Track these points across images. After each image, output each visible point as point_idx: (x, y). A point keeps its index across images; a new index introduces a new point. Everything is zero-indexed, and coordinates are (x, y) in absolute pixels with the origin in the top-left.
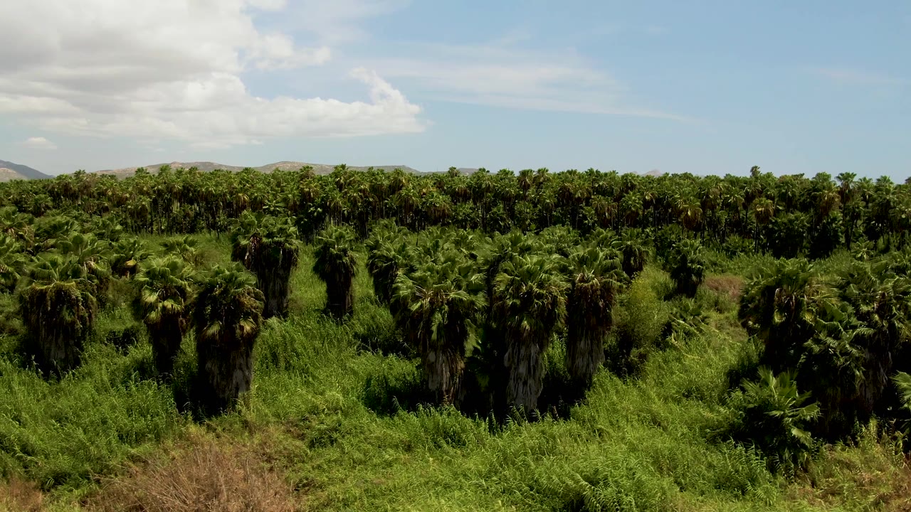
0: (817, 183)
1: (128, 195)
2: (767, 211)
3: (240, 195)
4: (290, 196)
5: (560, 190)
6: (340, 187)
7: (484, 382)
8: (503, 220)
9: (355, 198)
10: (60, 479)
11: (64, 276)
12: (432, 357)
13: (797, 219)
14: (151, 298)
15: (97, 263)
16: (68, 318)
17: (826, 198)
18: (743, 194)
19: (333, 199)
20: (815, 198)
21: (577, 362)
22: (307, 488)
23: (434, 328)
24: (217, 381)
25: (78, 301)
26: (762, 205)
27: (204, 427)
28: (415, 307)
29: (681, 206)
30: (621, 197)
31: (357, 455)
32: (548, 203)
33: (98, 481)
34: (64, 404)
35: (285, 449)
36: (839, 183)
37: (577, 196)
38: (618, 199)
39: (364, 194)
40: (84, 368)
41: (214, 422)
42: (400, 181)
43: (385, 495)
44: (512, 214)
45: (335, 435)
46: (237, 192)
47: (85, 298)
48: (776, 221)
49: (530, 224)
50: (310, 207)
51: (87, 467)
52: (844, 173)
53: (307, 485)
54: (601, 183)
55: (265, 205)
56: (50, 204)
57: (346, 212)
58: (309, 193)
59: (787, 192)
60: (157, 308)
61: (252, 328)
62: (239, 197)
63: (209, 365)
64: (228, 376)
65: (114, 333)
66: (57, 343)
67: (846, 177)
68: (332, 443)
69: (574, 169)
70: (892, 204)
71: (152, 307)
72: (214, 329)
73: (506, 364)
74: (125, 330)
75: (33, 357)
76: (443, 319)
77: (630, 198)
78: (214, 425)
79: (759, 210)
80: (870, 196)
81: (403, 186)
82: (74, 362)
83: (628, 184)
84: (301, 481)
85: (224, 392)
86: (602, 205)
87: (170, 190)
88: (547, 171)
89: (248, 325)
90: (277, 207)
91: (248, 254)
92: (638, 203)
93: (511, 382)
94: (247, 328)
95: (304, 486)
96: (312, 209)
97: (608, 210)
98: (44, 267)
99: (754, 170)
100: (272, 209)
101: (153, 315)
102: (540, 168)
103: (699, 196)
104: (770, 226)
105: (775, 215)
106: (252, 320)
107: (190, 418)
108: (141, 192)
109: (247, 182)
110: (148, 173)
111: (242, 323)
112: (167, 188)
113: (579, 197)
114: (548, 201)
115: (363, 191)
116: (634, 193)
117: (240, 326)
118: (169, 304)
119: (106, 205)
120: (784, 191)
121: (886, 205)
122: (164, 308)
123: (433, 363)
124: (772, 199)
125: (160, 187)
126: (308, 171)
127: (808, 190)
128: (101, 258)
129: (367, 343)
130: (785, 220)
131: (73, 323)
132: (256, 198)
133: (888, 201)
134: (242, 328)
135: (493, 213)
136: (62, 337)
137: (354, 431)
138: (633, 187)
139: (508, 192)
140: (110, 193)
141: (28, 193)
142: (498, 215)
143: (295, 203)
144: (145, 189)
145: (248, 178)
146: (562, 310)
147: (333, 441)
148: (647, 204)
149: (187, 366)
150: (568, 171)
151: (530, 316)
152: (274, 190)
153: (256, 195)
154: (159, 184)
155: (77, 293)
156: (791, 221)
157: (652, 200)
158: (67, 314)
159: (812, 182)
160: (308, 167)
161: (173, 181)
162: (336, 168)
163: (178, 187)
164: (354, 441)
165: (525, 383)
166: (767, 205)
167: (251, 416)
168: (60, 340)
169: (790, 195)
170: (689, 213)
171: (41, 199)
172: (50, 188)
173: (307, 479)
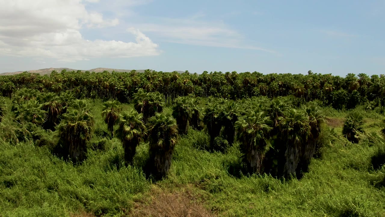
0: (349, 78)
1: (51, 82)
2: (330, 89)
3: (105, 82)
4: (128, 83)
5: (244, 80)
6: (148, 79)
7: (276, 163)
8: (216, 93)
9: (156, 84)
10: (105, 211)
11: (80, 119)
12: (253, 152)
13: (342, 92)
14: (127, 129)
15: (89, 113)
16: (83, 138)
17: (354, 84)
18: (320, 82)
19: (146, 84)
20: (349, 83)
21: (305, 154)
22: (216, 211)
23: (255, 140)
24: (159, 165)
25: (87, 130)
26: (328, 87)
27: (157, 186)
28: (250, 132)
29: (295, 87)
30: (270, 83)
31: (234, 196)
32: (240, 86)
33: (124, 211)
34: (90, 177)
35: (199, 194)
36: (359, 78)
37: (252, 83)
38: (268, 84)
39: (160, 82)
40: (89, 160)
41: (159, 183)
42: (176, 76)
43: (255, 213)
44: (219, 90)
45: (221, 187)
46: (104, 81)
47: (89, 128)
48: (333, 93)
49: (227, 95)
50: (136, 88)
51: (118, 205)
52: (361, 73)
53: (217, 209)
54: (260, 78)
55: (115, 87)
56: (14, 86)
57: (151, 90)
58: (136, 82)
59: (337, 81)
60: (131, 133)
61: (176, 142)
62: (105, 84)
63: (156, 158)
64: (164, 163)
65: (95, 144)
66: (76, 149)
67: (361, 75)
68: (220, 191)
69: (248, 72)
70: (380, 86)
71: (129, 133)
72: (160, 142)
73: (286, 155)
74: (99, 143)
75: (69, 156)
76: (262, 137)
77: (274, 84)
78: (160, 184)
79: (327, 89)
80: (369, 83)
81: (177, 78)
82: (83, 157)
83: (272, 78)
84: (213, 208)
85: (161, 170)
86: (263, 87)
87: (70, 80)
88: (236, 72)
89: (174, 140)
90: (121, 87)
91: (142, 109)
92: (277, 86)
93: (287, 163)
94: (174, 141)
95: (215, 210)
96: (137, 88)
97: (265, 89)
98: (73, 115)
99: (309, 72)
100: (119, 88)
101: (129, 136)
102: (233, 71)
103: (303, 83)
104: (331, 95)
105: (333, 91)
106: (175, 138)
107: (151, 181)
108: (57, 81)
109: (106, 77)
110: (57, 73)
111: (172, 139)
112: (69, 79)
113: (253, 83)
114: (240, 85)
115: (159, 81)
116: (275, 82)
117: (171, 140)
118: (135, 131)
119: (41, 87)
120: (336, 81)
121: (378, 87)
122: (133, 133)
123: (253, 155)
124: (331, 84)
125: (65, 79)
126: (134, 72)
127: (346, 81)
128: (90, 111)
129: (203, 147)
130: (337, 93)
131: (85, 140)
132: (112, 84)
133: (378, 85)
134: (172, 141)
135: (212, 90)
136: (79, 146)
137: (229, 185)
138: (274, 79)
139: (217, 81)
140: (44, 82)
141: (2, 81)
142: (214, 91)
143: (130, 86)
144: (59, 80)
145: (107, 75)
146: (309, 132)
147: (221, 190)
148: (280, 86)
149: (140, 159)
150: (246, 73)
151: (299, 135)
152: (119, 80)
153: (112, 82)
154: (65, 77)
155: (86, 127)
156: (340, 93)
157: (282, 84)
158: (82, 136)
159: (347, 77)
160: (134, 70)
161: (71, 76)
162: (145, 71)
163: (73, 79)
164: (230, 189)
165: (292, 163)
166: (330, 87)
167: (176, 180)
168: (78, 148)
169: (339, 83)
170: (300, 90)
171: (10, 84)
172: (12, 79)
173: (215, 207)
